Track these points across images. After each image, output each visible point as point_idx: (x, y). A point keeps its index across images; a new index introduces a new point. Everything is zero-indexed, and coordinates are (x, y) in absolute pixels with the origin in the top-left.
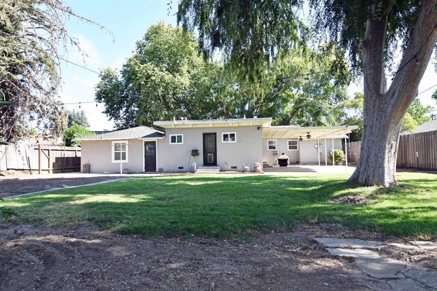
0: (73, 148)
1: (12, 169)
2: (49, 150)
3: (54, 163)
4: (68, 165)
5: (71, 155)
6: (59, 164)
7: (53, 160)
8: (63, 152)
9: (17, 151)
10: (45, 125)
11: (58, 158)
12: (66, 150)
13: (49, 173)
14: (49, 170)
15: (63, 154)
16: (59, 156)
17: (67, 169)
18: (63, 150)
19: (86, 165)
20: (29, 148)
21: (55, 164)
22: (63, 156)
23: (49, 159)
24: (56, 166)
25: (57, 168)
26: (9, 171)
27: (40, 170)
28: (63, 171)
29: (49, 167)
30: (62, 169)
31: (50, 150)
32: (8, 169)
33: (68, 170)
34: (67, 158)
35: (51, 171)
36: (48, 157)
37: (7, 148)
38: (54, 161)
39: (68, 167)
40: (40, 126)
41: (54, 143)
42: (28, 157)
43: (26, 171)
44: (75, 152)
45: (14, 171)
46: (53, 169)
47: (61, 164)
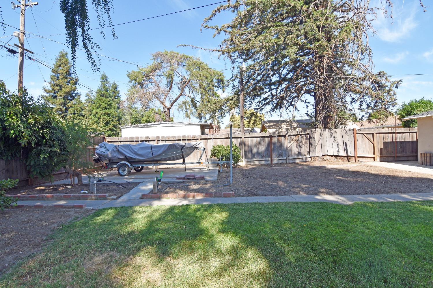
0: (413, 129)
1: (328, 155)
2: (373, 134)
3: (381, 149)
4: (403, 151)
5: (408, 138)
6: (390, 150)
7: (379, 146)
8: (394, 135)
9: (333, 137)
10: (367, 105)
11: (388, 142)
12: (397, 133)
13: (375, 160)
14: (374, 157)
15: (394, 138)
16: (389, 140)
17: (403, 156)
18: (395, 133)
19: (424, 154)
20: (346, 133)
21: (383, 151)
22: (394, 140)
23: (374, 144)
24: (384, 152)
25: (387, 156)
26: (324, 157)
27: (356, 157)
28: (396, 159)
29: (374, 154)
30: (394, 157)
31: (375, 134)
32: (324, 155)
33: (406, 159)
34: (401, 142)
35: (378, 159)
36: (373, 142)
37: (322, 134)
38: (382, 147)
39: (404, 154)
40: (362, 107)
41: (384, 125)
42: (346, 143)
43: (343, 157)
44: (415, 134)
45: (329, 157)
46: (380, 156)
47: (393, 151)
